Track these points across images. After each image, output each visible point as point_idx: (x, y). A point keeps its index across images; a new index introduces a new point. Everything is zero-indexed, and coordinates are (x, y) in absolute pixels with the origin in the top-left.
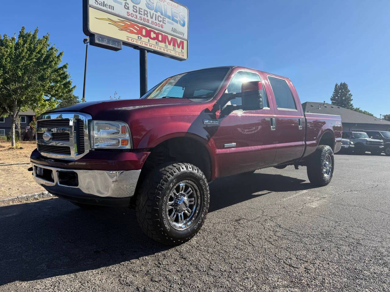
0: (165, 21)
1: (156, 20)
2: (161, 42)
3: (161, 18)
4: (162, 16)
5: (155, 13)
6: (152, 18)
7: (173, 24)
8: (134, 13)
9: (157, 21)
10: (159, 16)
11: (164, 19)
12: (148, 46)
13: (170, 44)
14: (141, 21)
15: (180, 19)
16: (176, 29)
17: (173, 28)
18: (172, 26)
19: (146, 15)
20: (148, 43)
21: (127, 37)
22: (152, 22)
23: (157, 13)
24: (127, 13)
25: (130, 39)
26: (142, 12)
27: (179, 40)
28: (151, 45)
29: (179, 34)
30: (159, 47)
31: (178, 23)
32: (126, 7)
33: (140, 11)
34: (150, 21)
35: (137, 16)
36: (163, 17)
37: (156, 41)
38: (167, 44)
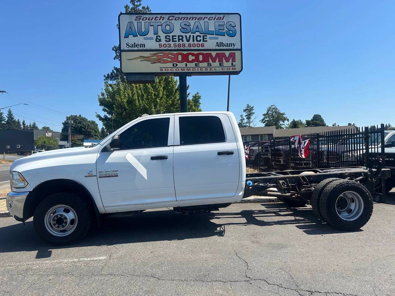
0: (206, 38)
1: (193, 41)
2: (203, 62)
4: (202, 35)
5: (192, 35)
6: (188, 41)
7: (217, 38)
8: (167, 43)
9: (196, 42)
10: (198, 36)
12: (186, 71)
13: (214, 61)
14: (176, 48)
15: (227, 30)
16: (222, 42)
18: (216, 41)
21: (160, 68)
22: (190, 45)
23: (195, 33)
24: (159, 45)
25: (164, 69)
26: (176, 39)
27: (227, 53)
28: (189, 68)
29: (227, 46)
30: (199, 69)
31: (225, 35)
32: (158, 40)
33: (173, 39)
34: (187, 45)
35: (170, 45)
37: (196, 62)
38: (211, 61)
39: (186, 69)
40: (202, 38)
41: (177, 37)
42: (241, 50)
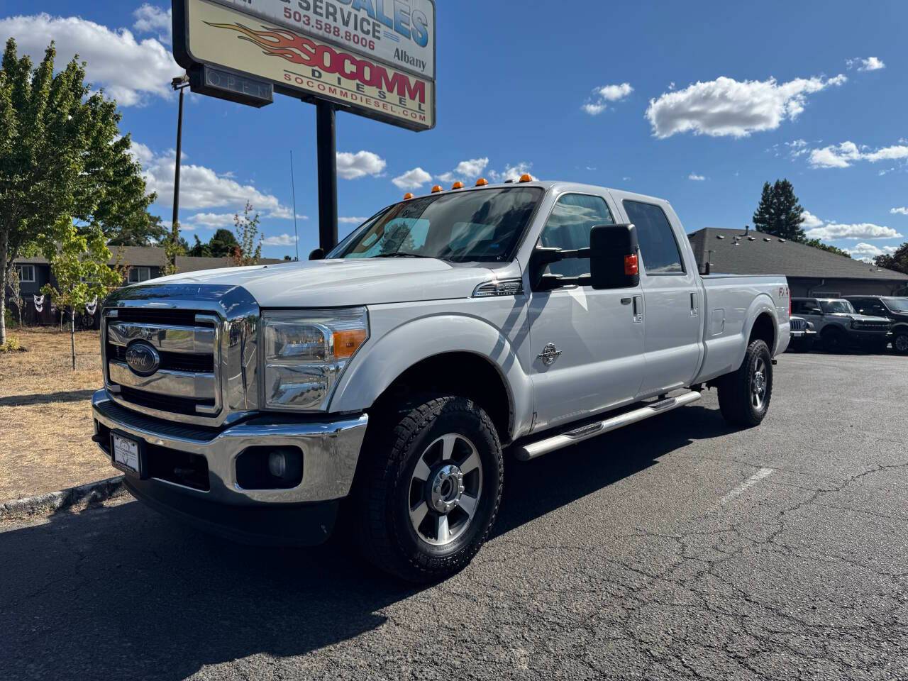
0: (379, 32)
1: (356, 29)
2: (369, 83)
3: (369, 24)
4: (371, 20)
5: (354, 12)
6: (346, 23)
7: (397, 40)
8: (303, 12)
9: (359, 32)
10: (363, 20)
11: (376, 28)
12: (338, 96)
13: (390, 90)
14: (321, 33)
15: (414, 27)
16: (405, 52)
17: (397, 50)
18: (396, 45)
19: (331, 17)
20: (337, 88)
21: (286, 73)
22: (348, 36)
23: (359, 10)
24: (285, 11)
25: (293, 77)
26: (321, 8)
27: (412, 81)
28: (344, 91)
29: (414, 64)
30: (364, 98)
31: (410, 38)
33: (316, 6)
34: (342, 33)
35: (308, 20)
36: (373, 23)
37: (357, 81)
38: (384, 88)
39: (338, 90)
40: (371, 28)
41: (324, 6)
42: (433, 81)
